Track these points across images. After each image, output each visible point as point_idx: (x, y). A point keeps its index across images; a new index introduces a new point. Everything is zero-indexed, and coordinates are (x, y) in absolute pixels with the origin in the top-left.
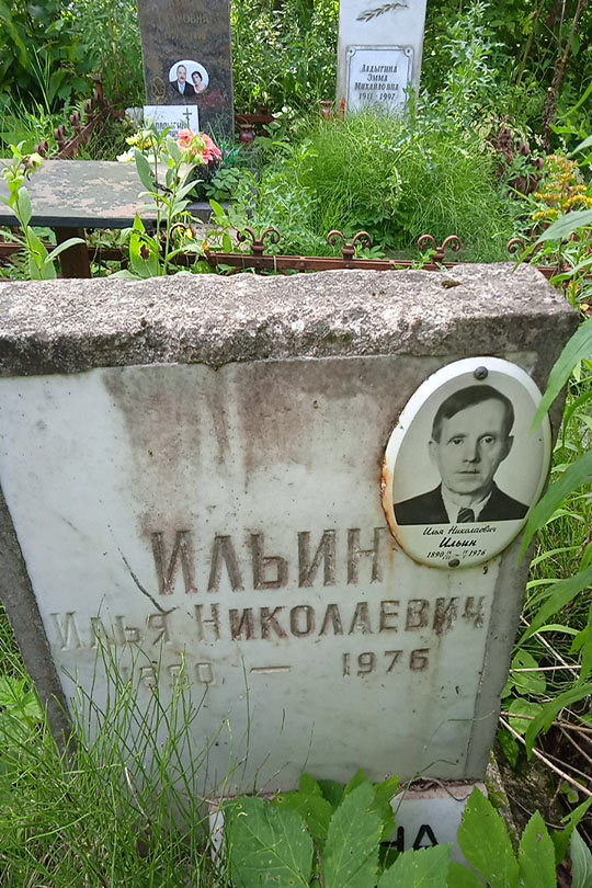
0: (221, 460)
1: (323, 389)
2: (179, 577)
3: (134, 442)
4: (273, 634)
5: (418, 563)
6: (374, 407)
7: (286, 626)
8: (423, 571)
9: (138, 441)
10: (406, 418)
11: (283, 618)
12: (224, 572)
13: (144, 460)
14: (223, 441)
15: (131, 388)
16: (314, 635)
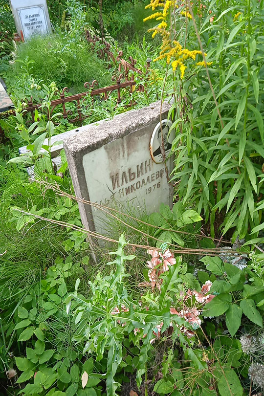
0: (124, 156)
1: (140, 135)
2: (116, 184)
3: (109, 158)
4: (133, 191)
5: (157, 164)
6: (148, 135)
7: (136, 188)
8: (158, 165)
9: (110, 158)
10: (153, 136)
11: (135, 186)
12: (124, 180)
13: (111, 161)
14: (124, 152)
15: (109, 147)
16: (141, 187)
